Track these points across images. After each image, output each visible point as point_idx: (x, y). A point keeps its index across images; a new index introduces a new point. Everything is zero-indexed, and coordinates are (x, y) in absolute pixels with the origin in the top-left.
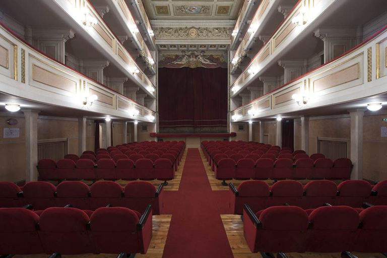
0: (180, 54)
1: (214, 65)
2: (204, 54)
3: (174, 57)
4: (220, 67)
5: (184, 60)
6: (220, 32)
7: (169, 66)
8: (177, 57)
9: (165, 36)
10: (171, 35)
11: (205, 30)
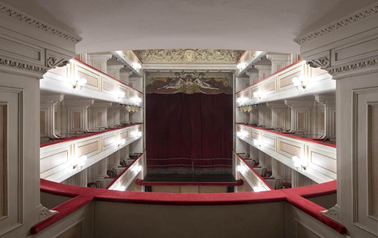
0: (173, 76)
1: (215, 91)
2: (204, 77)
3: (165, 81)
4: (223, 93)
5: (178, 84)
6: (223, 54)
7: (159, 91)
8: (170, 81)
9: (154, 59)
10: (162, 58)
11: (205, 52)
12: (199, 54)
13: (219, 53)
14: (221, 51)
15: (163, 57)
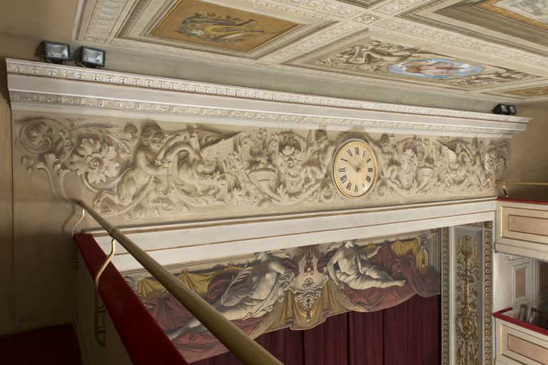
6: (463, 162)
9: (174, 195)
10: (222, 185)
11: (409, 152)
12: (393, 162)
13: (452, 155)
14: (459, 149)
15: (230, 180)
